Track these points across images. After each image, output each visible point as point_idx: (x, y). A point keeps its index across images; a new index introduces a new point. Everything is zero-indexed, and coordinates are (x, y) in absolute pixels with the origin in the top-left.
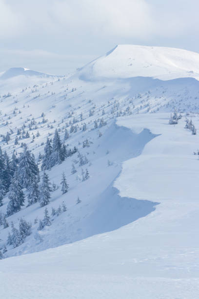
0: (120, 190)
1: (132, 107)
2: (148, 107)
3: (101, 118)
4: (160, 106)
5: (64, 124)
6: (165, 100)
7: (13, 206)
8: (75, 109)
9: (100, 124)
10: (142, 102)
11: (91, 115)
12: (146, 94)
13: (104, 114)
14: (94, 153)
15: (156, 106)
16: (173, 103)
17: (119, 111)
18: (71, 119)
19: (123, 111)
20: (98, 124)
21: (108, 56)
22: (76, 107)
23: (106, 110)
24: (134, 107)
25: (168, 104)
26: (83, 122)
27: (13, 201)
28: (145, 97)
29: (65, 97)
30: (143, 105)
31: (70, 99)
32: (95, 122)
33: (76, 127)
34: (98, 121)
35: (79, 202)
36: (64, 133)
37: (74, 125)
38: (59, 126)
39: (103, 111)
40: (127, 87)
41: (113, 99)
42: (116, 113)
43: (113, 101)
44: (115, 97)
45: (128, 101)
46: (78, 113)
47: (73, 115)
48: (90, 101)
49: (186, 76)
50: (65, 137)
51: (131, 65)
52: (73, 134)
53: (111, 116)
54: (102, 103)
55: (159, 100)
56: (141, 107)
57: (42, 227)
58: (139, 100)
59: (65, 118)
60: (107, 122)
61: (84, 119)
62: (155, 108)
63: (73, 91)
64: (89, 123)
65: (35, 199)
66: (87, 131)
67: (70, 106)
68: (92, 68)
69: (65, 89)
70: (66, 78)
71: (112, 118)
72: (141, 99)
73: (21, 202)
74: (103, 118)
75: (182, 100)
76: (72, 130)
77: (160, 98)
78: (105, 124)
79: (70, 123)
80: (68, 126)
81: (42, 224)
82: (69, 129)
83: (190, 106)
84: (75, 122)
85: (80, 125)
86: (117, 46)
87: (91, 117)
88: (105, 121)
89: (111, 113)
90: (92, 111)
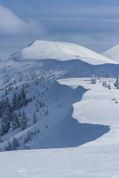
0: (78, 120)
1: (44, 76)
2: (54, 76)
3: (26, 82)
4: (61, 75)
5: (4, 86)
6: (64, 72)
7: (4, 130)
8: (11, 77)
9: (26, 86)
10: (50, 73)
11: (20, 81)
12: (52, 69)
13: (28, 80)
14: (48, 100)
15: (58, 76)
16: (68, 74)
17: (37, 78)
18: (9, 83)
19: (39, 79)
20: (25, 86)
21: (29, 47)
22: (12, 76)
23: (29, 78)
24: (46, 76)
25: (66, 75)
26: (16, 85)
27: (4, 127)
28: (52, 71)
29: (5, 70)
30: (51, 75)
31: (8, 72)
32: (23, 85)
33: (12, 88)
34: (25, 84)
35: (47, 127)
36: (5, 91)
37: (11, 87)
38: (2, 87)
39: (28, 78)
40: (41, 64)
41: (33, 71)
42: (35, 79)
43: (33, 73)
44: (34, 71)
45: (42, 73)
46: (13, 79)
47: (10, 81)
48: (19, 73)
49: (75, 58)
50: (6, 94)
51: (43, 52)
52: (10, 92)
53: (32, 81)
54: (27, 74)
55: (60, 72)
56: (50, 76)
57: (26, 141)
58: (48, 72)
59: (5, 83)
60: (30, 85)
61: (16, 83)
62: (58, 77)
63: (9, 67)
64: (19, 86)
65: (17, 126)
66: (18, 90)
67: (8, 76)
68: (20, 54)
69: (5, 66)
70: (5, 59)
71: (33, 82)
72: (50, 72)
73: (9, 128)
74: (27, 83)
75: (73, 72)
76: (9, 89)
77: (61, 71)
78: (29, 86)
79: (8, 85)
80: (7, 87)
81: (26, 140)
82: (8, 88)
83: (78, 75)
84: (11, 85)
85: (14, 86)
86: (34, 41)
87: (21, 82)
88: (29, 84)
89: (32, 80)
90: (21, 78)
